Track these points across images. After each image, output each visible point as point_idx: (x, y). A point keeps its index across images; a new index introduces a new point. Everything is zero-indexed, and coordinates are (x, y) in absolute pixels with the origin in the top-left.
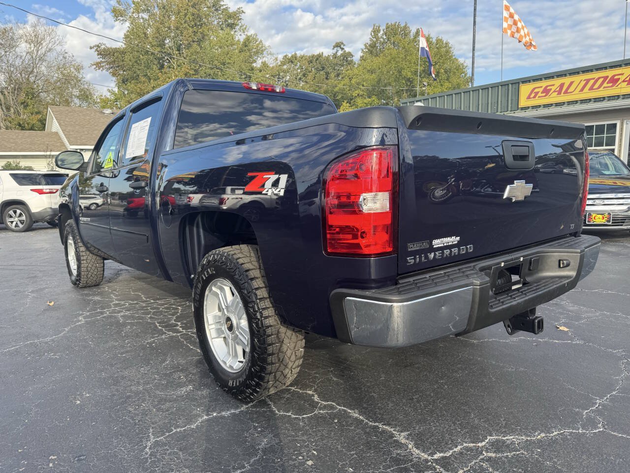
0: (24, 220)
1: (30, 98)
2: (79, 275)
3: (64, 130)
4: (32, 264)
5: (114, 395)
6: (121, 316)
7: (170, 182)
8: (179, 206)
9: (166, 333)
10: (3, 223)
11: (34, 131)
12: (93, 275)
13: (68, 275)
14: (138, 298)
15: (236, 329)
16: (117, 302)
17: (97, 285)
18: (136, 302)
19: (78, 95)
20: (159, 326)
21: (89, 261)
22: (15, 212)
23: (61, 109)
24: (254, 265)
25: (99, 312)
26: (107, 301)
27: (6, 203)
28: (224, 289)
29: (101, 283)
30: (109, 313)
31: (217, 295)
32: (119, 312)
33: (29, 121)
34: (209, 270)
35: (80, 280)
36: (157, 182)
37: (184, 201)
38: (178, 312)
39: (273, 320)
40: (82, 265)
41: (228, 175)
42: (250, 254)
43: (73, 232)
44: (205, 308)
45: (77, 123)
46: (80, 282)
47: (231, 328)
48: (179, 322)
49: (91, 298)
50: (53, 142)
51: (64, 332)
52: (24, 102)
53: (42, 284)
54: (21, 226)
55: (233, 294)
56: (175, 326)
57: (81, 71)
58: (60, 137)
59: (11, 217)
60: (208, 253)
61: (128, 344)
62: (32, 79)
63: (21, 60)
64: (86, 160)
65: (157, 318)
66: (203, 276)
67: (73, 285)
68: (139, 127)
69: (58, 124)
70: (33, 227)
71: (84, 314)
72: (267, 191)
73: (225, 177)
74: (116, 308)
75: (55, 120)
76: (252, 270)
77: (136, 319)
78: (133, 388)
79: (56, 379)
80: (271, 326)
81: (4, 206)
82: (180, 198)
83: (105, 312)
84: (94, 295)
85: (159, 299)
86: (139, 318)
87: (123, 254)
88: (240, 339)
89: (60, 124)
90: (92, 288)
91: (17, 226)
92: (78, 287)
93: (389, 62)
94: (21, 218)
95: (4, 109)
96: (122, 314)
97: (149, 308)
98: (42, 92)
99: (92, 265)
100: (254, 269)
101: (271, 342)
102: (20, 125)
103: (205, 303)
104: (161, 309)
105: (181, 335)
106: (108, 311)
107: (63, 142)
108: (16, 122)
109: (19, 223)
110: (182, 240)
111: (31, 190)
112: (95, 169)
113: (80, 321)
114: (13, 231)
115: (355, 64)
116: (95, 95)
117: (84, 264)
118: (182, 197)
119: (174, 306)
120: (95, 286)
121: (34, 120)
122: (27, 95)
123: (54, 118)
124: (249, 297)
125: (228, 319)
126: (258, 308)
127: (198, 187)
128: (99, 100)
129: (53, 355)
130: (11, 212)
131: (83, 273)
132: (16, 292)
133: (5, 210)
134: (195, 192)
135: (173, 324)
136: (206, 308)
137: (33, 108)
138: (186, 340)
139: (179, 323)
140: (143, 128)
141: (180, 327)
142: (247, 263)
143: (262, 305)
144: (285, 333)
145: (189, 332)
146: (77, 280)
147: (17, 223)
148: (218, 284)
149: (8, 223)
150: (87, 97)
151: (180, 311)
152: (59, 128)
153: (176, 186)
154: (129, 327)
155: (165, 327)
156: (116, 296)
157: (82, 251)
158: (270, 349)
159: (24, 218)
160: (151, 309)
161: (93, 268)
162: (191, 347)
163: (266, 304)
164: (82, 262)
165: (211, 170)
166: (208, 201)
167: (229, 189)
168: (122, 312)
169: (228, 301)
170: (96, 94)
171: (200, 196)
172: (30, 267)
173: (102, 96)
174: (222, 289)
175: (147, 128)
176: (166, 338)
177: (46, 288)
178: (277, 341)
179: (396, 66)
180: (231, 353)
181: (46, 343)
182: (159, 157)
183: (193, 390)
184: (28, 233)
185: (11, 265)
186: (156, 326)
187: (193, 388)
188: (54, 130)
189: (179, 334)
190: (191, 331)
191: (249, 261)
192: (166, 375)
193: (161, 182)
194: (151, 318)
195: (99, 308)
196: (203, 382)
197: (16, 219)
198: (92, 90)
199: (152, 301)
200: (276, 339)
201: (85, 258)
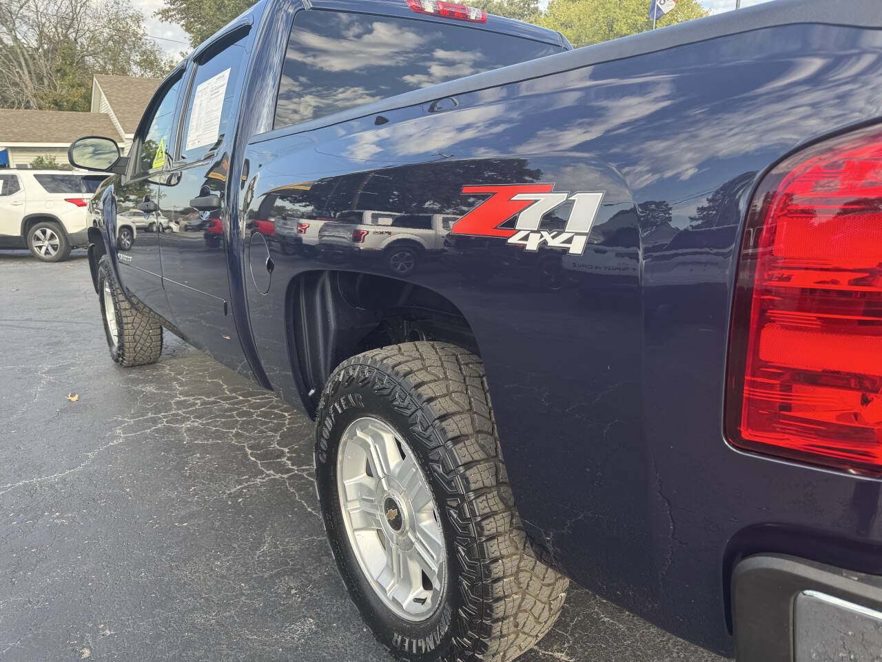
0: (57, 245)
1: (68, 63)
2: (121, 347)
3: (118, 111)
4: (58, 319)
5: (159, 636)
6: (188, 430)
7: (270, 197)
8: (284, 237)
9: (262, 472)
10: (28, 249)
11: (74, 112)
12: (145, 348)
13: (107, 345)
14: (215, 391)
15: (407, 528)
16: (183, 398)
17: (152, 363)
18: (212, 399)
19: (138, 60)
20: (251, 454)
21: (136, 325)
22: (44, 233)
23: (112, 79)
24: (457, 403)
25: (151, 418)
26: (166, 395)
27: (30, 218)
28: (382, 438)
29: (160, 359)
30: (167, 422)
31: (365, 445)
32: (184, 419)
33: (69, 97)
34: (350, 397)
35: (123, 354)
36: (242, 194)
37: (292, 229)
38: (284, 425)
39: (508, 542)
40: (126, 332)
41: (366, 188)
42: (445, 373)
43: (109, 276)
44: (339, 466)
45: (135, 100)
46: (124, 359)
47: (397, 523)
48: (285, 447)
49: (139, 387)
50: (102, 129)
51: (87, 463)
52: (60, 70)
53: (66, 358)
54: (53, 253)
55: (403, 456)
56: (278, 457)
57: (143, 25)
58: (111, 121)
59: (38, 239)
60: (347, 357)
61: (194, 496)
62: (72, 36)
63: (56, 8)
64: (125, 154)
65: (246, 437)
66: (336, 405)
67: (114, 362)
68: (208, 90)
69: (107, 103)
70: (71, 254)
71: (124, 422)
72: (526, 238)
73: (360, 192)
74: (180, 412)
75: (103, 96)
76: (453, 414)
77: (211, 437)
78: (199, 618)
79: (53, 582)
80: (502, 557)
81: (28, 223)
82: (285, 224)
83: (160, 418)
84: (145, 382)
85: (252, 394)
86: (218, 435)
87: (190, 321)
88: (419, 553)
89: (111, 103)
90: (145, 367)
91: (47, 253)
92: (121, 364)
93: (596, 10)
94: (53, 242)
95: (34, 79)
96: (188, 424)
97: (235, 413)
98: (87, 56)
99: (143, 332)
100: (459, 413)
101: (501, 594)
102: (56, 103)
103: (340, 457)
104: (255, 416)
105: (289, 478)
106: (165, 417)
107: (115, 129)
108: (51, 99)
109: (50, 248)
110: (291, 322)
111: (66, 200)
112: (140, 170)
113: (117, 437)
114: (42, 260)
115: (541, 13)
116: (162, 60)
117: (128, 330)
118: (289, 222)
119: (276, 411)
120: (148, 364)
121: (75, 96)
122: (64, 59)
123: (102, 93)
124: (449, 483)
125: (391, 504)
126: (472, 512)
127: (316, 207)
128: (168, 69)
129: (58, 518)
130: (38, 233)
131: (127, 345)
132: (24, 371)
133: (29, 230)
134: (310, 217)
135: (275, 450)
136: (342, 467)
137: (74, 78)
138: (299, 490)
139: (286, 450)
140: (215, 91)
141: (289, 459)
142: (441, 396)
143: (481, 506)
144: (533, 569)
145: (303, 470)
146: (119, 355)
147: (47, 249)
148: (370, 427)
149: (35, 248)
150: (151, 63)
151: (287, 422)
152: (110, 108)
153: (279, 203)
154: (198, 455)
155: (261, 457)
156: (182, 385)
157: (125, 309)
158: (499, 610)
159: (57, 241)
160: (238, 415)
161: (144, 336)
162: (309, 510)
163: (491, 502)
164: (125, 327)
165: (337, 178)
166: (333, 234)
167: (368, 215)
168: (188, 419)
169: (392, 466)
170: (164, 58)
171: (320, 224)
172: (54, 324)
173: (172, 62)
174: (378, 438)
175: (223, 90)
176: (263, 485)
177: (73, 365)
178: (515, 589)
179: (606, 16)
180: (395, 570)
181: (52, 486)
182: (245, 147)
183: (316, 633)
184: (63, 264)
185: (27, 320)
186: (245, 455)
187: (317, 625)
188: (103, 111)
189: (286, 476)
190: (307, 470)
191: (445, 391)
192: (261, 580)
193: (250, 196)
194: (237, 435)
195: (151, 409)
196: (335, 610)
197: (46, 243)
198: (157, 53)
199: (241, 398)
200: (513, 584)
201: (130, 320)
